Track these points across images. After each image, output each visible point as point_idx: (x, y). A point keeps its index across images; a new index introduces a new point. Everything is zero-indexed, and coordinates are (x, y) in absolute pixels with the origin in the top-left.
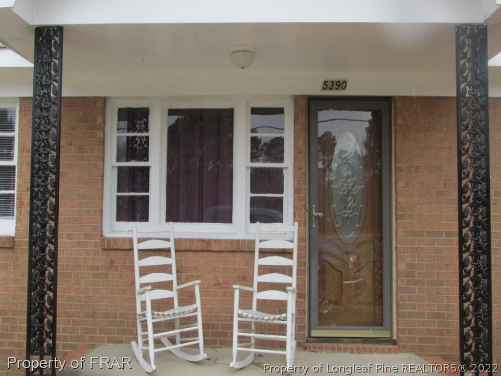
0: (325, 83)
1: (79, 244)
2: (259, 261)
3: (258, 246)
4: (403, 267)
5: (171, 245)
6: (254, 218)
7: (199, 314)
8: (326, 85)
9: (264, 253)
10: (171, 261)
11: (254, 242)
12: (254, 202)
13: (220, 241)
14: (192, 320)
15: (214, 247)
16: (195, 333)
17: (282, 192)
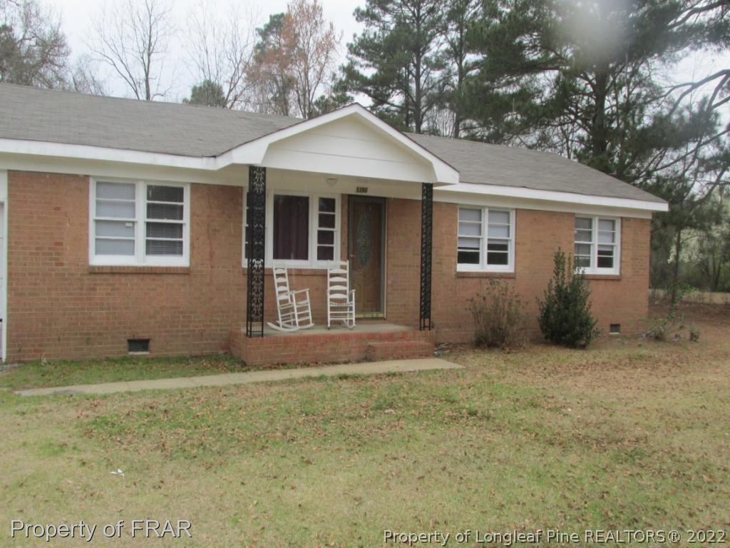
0: (358, 188)
1: (229, 271)
2: (330, 280)
3: (329, 272)
4: (390, 282)
5: (285, 272)
6: (320, 258)
7: (309, 305)
8: (358, 189)
9: (332, 276)
10: (286, 280)
11: (326, 270)
12: (319, 249)
13: (307, 270)
14: (306, 308)
15: (304, 273)
16: (307, 314)
17: (333, 243)
